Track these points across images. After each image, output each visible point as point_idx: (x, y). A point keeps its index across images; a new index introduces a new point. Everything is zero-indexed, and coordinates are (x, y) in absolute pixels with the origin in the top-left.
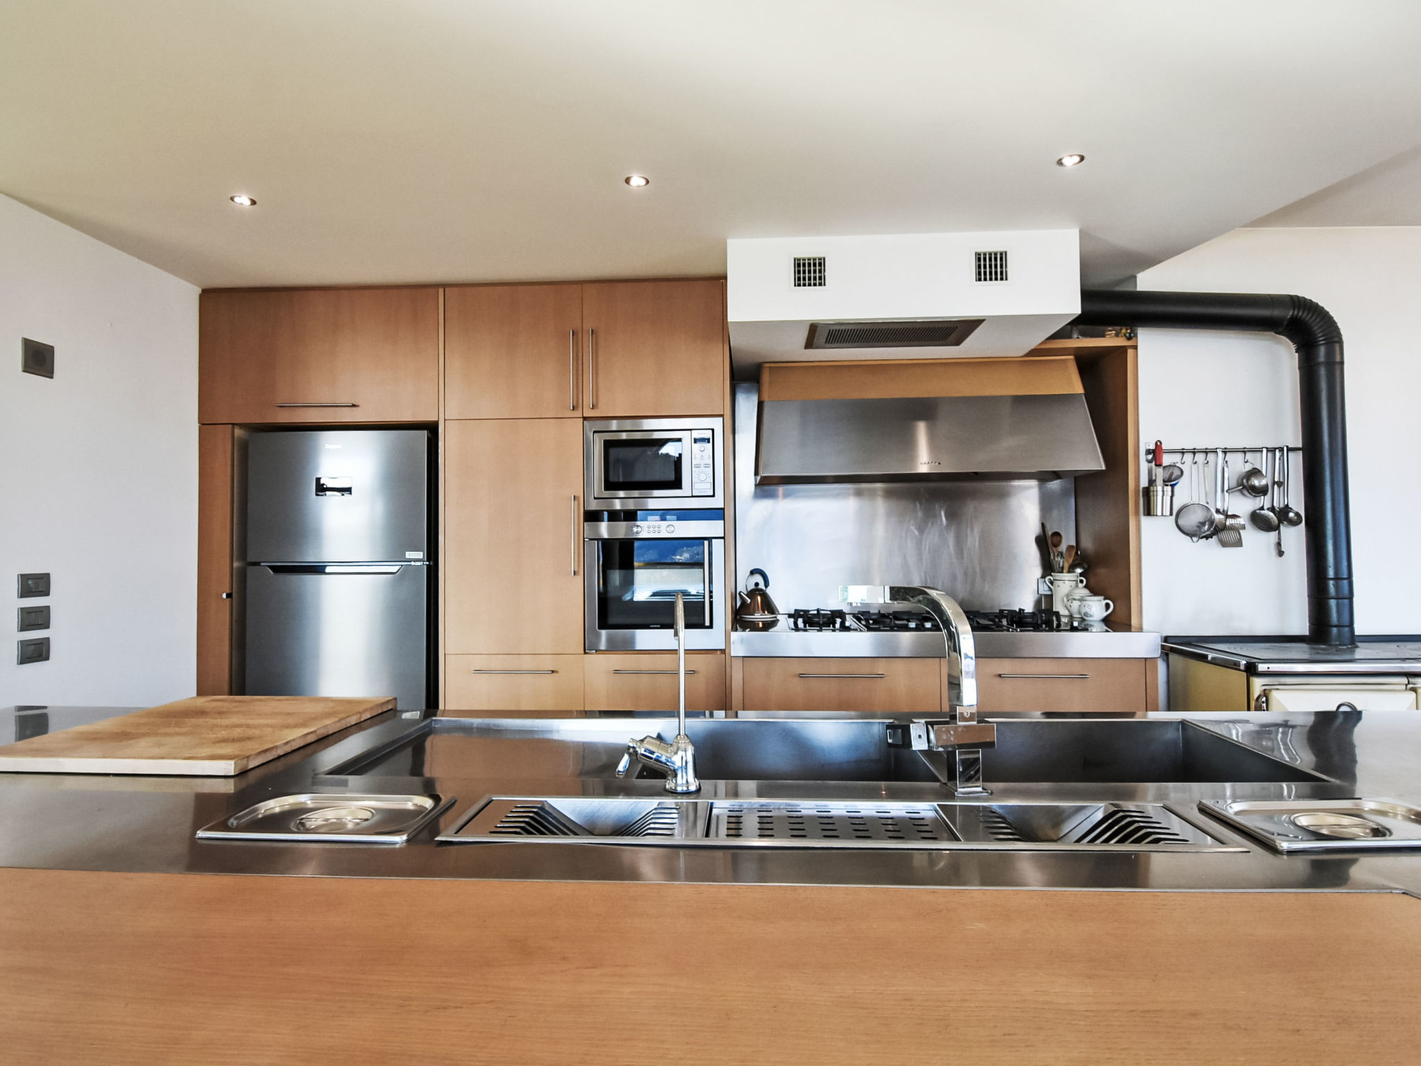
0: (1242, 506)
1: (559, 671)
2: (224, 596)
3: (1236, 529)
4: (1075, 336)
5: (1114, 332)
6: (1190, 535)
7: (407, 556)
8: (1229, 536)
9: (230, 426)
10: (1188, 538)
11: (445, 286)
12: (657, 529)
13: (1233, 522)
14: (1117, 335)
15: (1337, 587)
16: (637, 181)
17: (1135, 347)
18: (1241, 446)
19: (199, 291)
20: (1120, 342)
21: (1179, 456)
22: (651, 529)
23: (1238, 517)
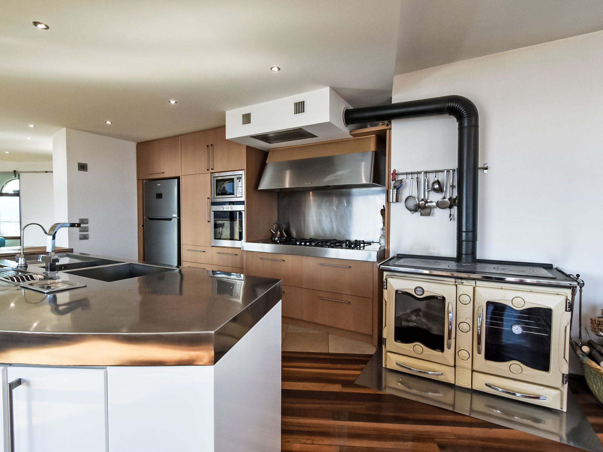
0: (435, 198)
1: (206, 251)
2: (141, 226)
3: (431, 208)
4: (368, 127)
5: (382, 123)
6: (411, 210)
7: (173, 216)
8: (427, 211)
9: (142, 180)
10: (409, 211)
11: (181, 135)
12: (228, 208)
13: (430, 205)
14: (383, 125)
15: (467, 235)
16: (173, 102)
17: (390, 129)
18: (434, 169)
19: (136, 144)
20: (384, 127)
21: (405, 176)
22: (226, 208)
23: (433, 202)
